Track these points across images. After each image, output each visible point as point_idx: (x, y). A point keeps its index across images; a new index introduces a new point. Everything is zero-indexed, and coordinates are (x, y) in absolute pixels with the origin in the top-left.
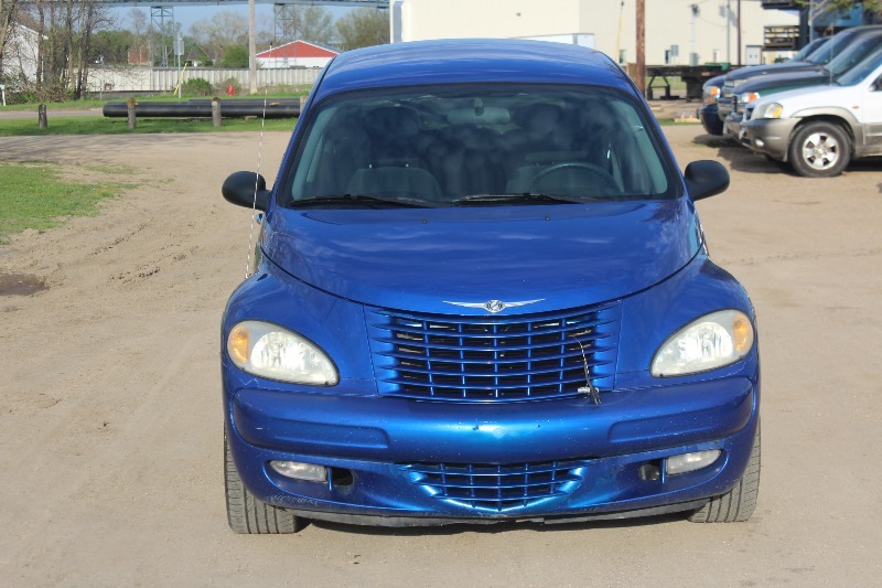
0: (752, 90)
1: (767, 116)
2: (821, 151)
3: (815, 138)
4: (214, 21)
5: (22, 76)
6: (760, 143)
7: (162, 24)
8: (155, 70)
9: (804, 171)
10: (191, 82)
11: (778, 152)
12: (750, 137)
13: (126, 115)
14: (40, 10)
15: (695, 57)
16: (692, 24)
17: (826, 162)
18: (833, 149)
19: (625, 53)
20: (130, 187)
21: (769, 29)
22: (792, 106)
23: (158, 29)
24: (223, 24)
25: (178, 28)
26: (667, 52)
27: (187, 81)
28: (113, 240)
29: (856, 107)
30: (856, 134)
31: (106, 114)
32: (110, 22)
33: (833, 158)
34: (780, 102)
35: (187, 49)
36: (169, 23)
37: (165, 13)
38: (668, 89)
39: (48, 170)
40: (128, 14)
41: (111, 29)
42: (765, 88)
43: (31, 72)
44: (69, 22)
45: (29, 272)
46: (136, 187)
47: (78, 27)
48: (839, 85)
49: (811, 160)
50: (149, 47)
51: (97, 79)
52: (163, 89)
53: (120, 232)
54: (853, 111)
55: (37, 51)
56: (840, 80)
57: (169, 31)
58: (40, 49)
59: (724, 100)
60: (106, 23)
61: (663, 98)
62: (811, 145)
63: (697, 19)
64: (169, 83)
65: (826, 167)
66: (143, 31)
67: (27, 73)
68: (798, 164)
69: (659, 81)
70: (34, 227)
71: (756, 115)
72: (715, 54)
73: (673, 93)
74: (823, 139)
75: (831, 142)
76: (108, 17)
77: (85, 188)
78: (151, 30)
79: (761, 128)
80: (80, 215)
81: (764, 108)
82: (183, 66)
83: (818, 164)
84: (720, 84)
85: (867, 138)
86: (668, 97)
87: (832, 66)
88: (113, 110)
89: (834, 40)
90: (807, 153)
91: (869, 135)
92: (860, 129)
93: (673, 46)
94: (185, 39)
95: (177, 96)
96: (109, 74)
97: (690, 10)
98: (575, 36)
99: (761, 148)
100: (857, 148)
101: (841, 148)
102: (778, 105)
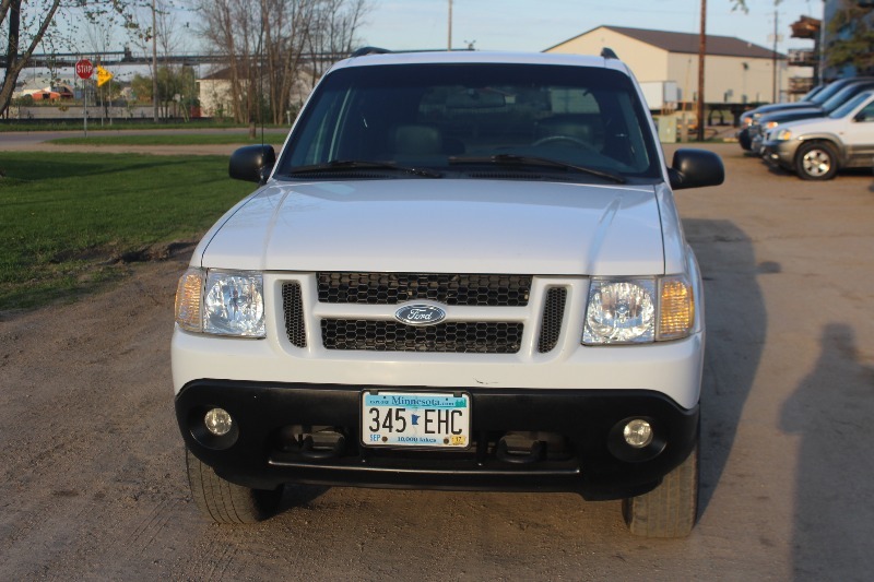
0: (772, 120)
1: (780, 138)
2: (818, 164)
3: (812, 154)
6: (775, 157)
9: (805, 176)
11: (787, 162)
12: (767, 152)
16: (744, 75)
17: (820, 171)
18: (825, 162)
21: (793, 80)
22: (796, 133)
26: (725, 94)
29: (842, 133)
30: (841, 152)
33: (825, 168)
34: (790, 129)
38: (722, 119)
42: (781, 120)
48: (832, 118)
49: (810, 169)
54: (840, 136)
56: (833, 114)
59: (754, 127)
61: (718, 125)
62: (809, 159)
65: (819, 175)
68: (802, 171)
69: (716, 113)
71: (772, 137)
73: (726, 121)
74: (818, 155)
75: (824, 157)
79: (776, 147)
81: (778, 133)
83: (814, 172)
84: (751, 116)
85: (850, 155)
86: (722, 124)
87: (827, 105)
89: (830, 87)
90: (807, 164)
91: (851, 152)
92: (845, 148)
97: (742, 67)
98: (664, 83)
99: (775, 160)
100: (842, 161)
101: (831, 161)
102: (787, 131)
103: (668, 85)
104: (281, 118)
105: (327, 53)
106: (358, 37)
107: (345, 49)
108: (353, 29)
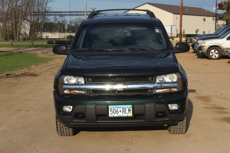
0: (200, 40)
1: (202, 45)
2: (214, 54)
3: (213, 51)
4: (76, 20)
5: (25, 33)
6: (200, 52)
7: (62, 21)
8: (59, 33)
9: (210, 58)
10: (69, 36)
11: (204, 54)
12: (198, 50)
13: (53, 43)
14: (31, 17)
15: (204, 32)
16: (204, 23)
17: (215, 56)
18: (217, 53)
19: (185, 31)
20: (55, 58)
22: (208, 44)
23: (61, 22)
24: (78, 21)
25: (66, 22)
26: (196, 31)
27: (68, 36)
28: (51, 68)
30: (223, 50)
31: (48, 43)
32: (49, 20)
33: (217, 56)
34: (205, 42)
35: (68, 27)
36: (64, 20)
37: (63, 18)
39: (35, 55)
40: (53, 18)
41: (49, 22)
42: (203, 39)
43: (28, 32)
44: (38, 20)
45: (35, 73)
46: (56, 58)
47: (40, 21)
49: (212, 56)
50: (58, 27)
51: (45, 35)
52: (62, 38)
53: (53, 67)
54: (222, 45)
55: (29, 27)
56: (220, 38)
57: (64, 22)
58: (30, 27)
60: (48, 20)
62: (212, 52)
63: (205, 22)
64: (63, 36)
65: (215, 58)
66: (57, 22)
67: (27, 33)
68: (209, 57)
69: (189, 38)
70: (35, 65)
71: (200, 45)
72: (209, 32)
73: (192, 41)
74: (215, 51)
75: (217, 52)
76: (48, 18)
77: (44, 58)
78: (59, 22)
79: (201, 48)
80: (44, 63)
81: (201, 44)
82: (67, 32)
83: (214, 57)
85: (225, 51)
88: (50, 42)
90: (211, 54)
91: (226, 50)
92: (224, 49)
93: (197, 29)
94: (68, 25)
95: (65, 39)
96: (47, 33)
97: (203, 20)
98: (171, 26)
99: (200, 53)
100: (223, 53)
101: (219, 53)
102: (205, 43)
103: (172, 26)
104: (17, 38)
105: (35, 12)
106: (48, 7)
107: (44, 11)
108: (47, 3)
